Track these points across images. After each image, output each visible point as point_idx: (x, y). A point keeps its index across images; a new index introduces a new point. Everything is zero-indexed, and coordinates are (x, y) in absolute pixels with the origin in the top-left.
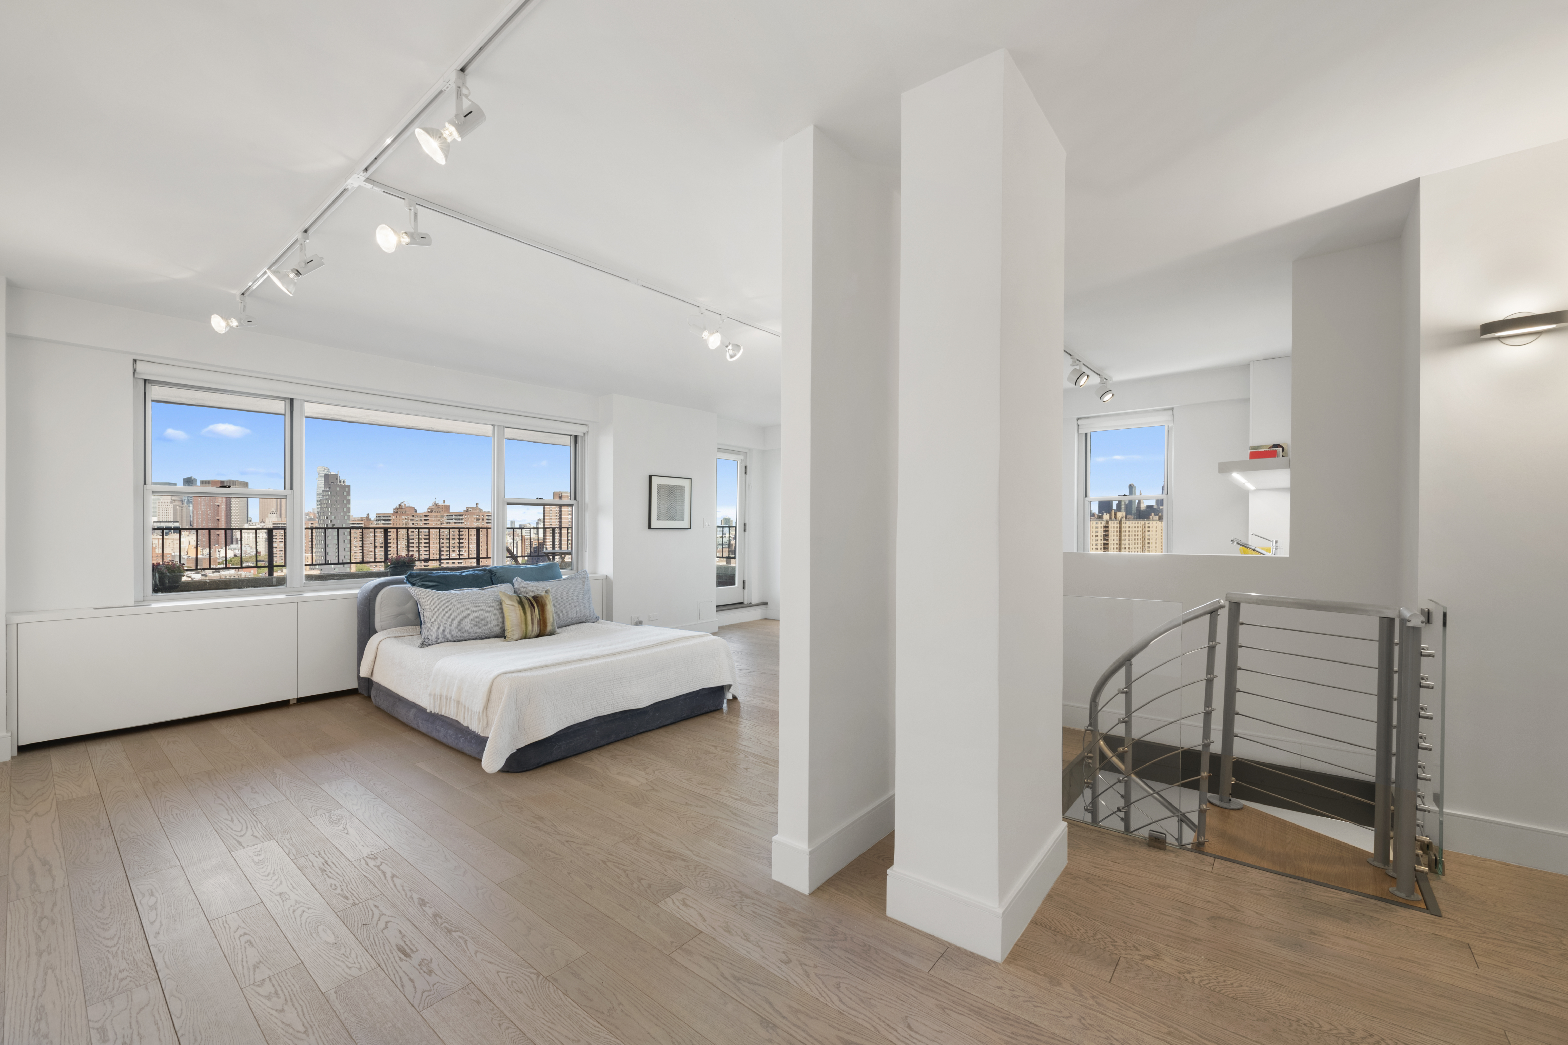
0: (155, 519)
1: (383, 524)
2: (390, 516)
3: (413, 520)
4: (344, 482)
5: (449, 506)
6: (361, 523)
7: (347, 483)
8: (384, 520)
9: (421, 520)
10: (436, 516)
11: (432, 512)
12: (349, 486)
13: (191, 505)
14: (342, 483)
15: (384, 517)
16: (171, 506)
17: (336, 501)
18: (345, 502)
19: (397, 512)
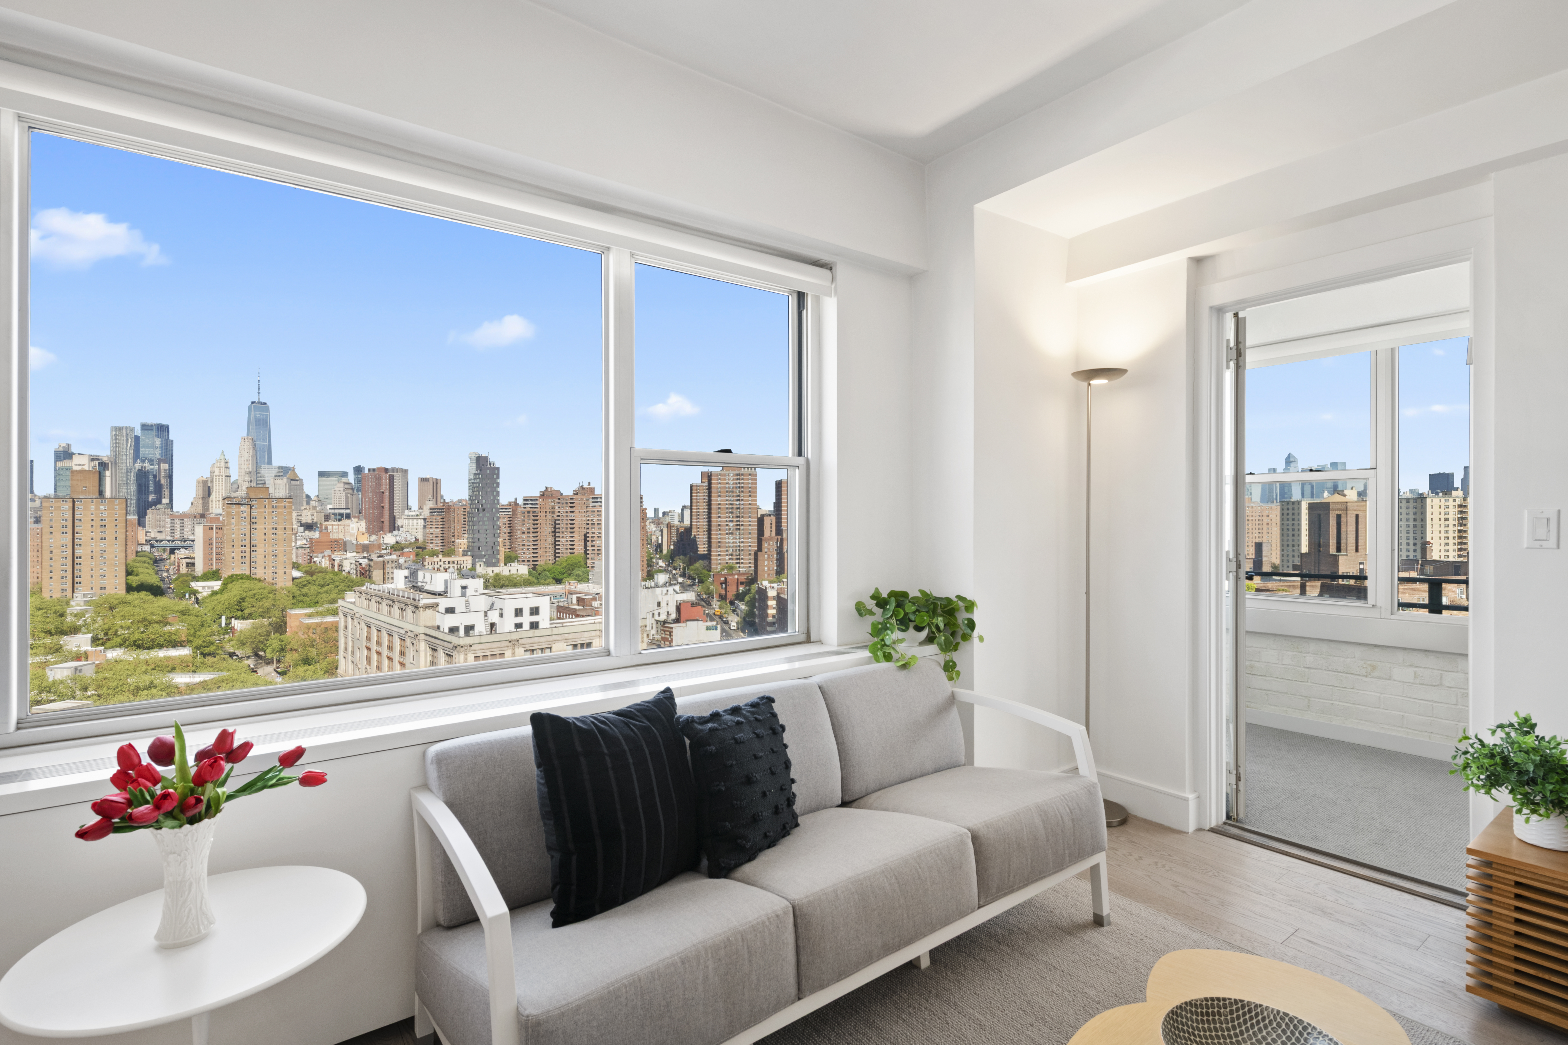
0: (331, 507)
1: (531, 508)
2: (537, 500)
3: (559, 503)
4: (493, 464)
5: (594, 489)
6: (510, 508)
7: (496, 466)
8: (531, 504)
9: (567, 503)
10: (582, 499)
11: (577, 494)
12: (498, 469)
13: (360, 493)
14: (492, 465)
15: (531, 500)
16: (344, 494)
17: (486, 484)
18: (495, 485)
19: (543, 495)
